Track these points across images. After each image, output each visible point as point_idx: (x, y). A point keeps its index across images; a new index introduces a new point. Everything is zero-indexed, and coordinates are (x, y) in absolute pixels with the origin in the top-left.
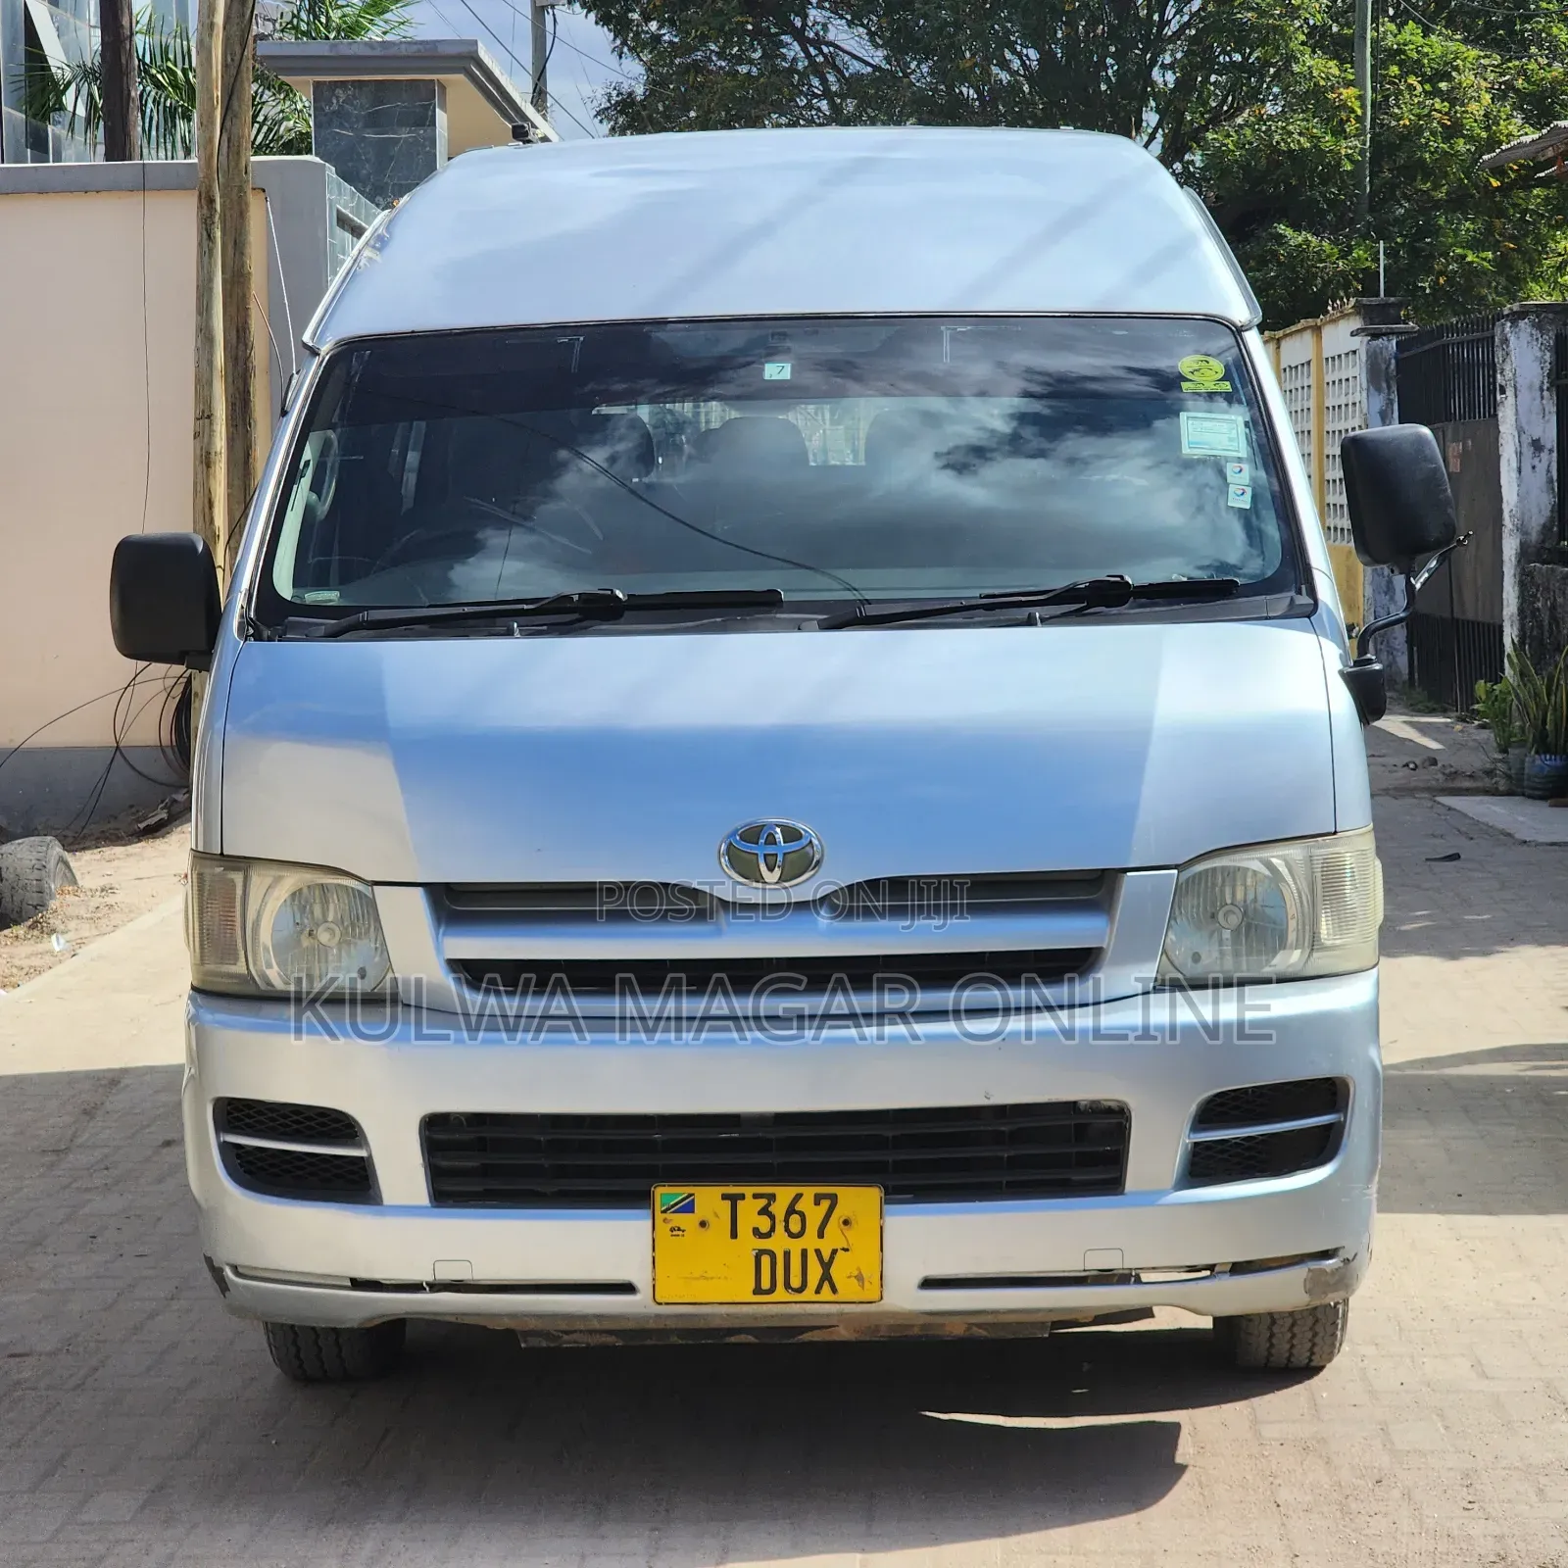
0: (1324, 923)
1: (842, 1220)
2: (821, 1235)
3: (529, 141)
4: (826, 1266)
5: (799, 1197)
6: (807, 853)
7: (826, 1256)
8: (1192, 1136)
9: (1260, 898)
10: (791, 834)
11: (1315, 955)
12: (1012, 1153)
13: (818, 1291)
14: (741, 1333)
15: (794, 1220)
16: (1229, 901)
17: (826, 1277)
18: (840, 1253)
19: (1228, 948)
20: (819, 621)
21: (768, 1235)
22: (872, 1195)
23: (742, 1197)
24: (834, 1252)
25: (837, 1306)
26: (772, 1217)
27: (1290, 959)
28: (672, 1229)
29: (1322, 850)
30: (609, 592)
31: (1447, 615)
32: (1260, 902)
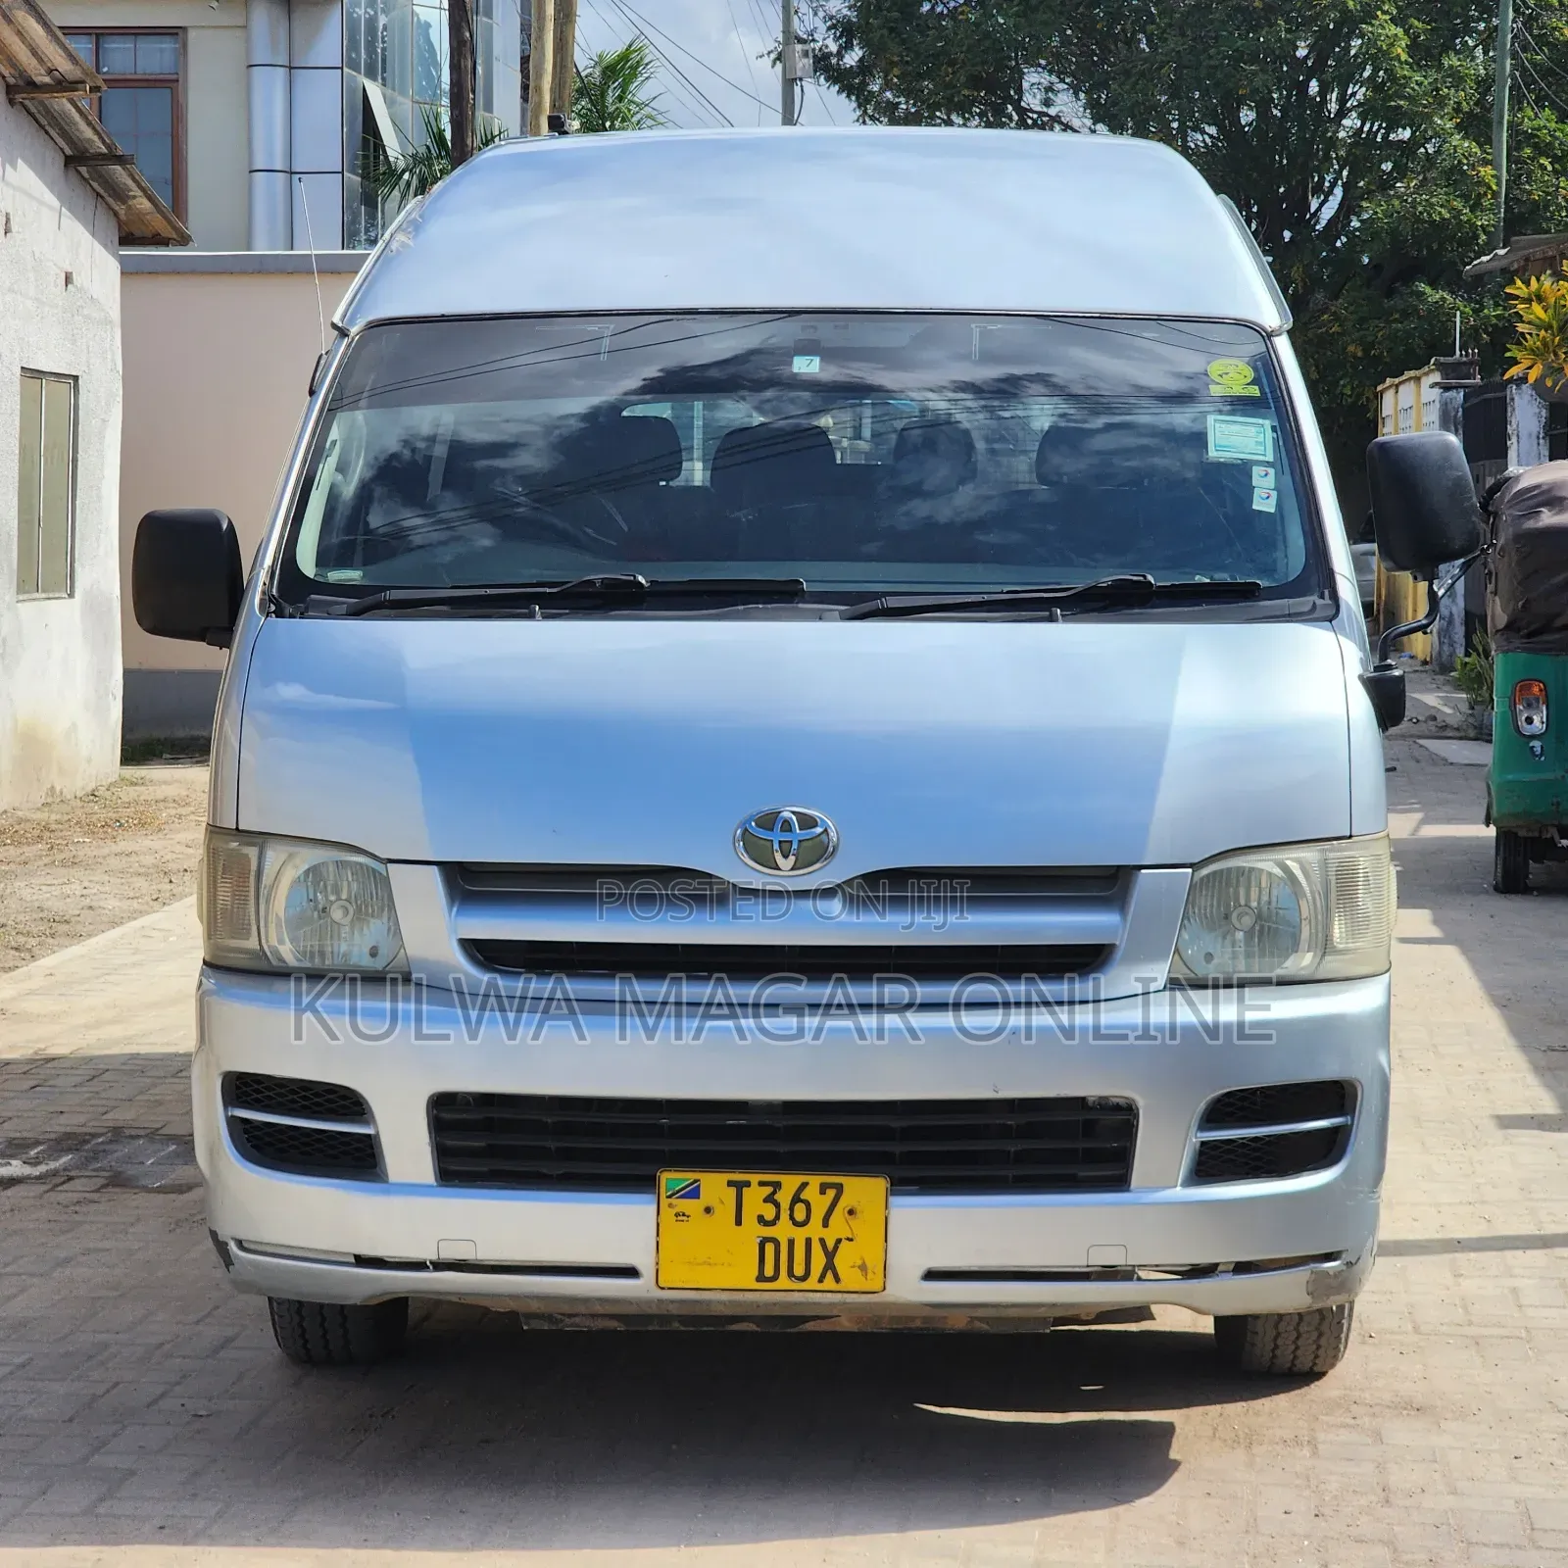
0: (1336, 927)
1: (848, 1209)
2: (825, 1224)
3: (565, 133)
4: (830, 1255)
5: (804, 1185)
6: (822, 842)
7: (830, 1245)
8: (1199, 1135)
9: (1274, 899)
10: (807, 822)
11: (1328, 958)
12: (1019, 1148)
13: (821, 1280)
14: (742, 1322)
15: (800, 1209)
16: (1243, 902)
17: (830, 1266)
18: (844, 1242)
19: (1241, 949)
20: (840, 612)
21: (772, 1223)
22: (878, 1185)
23: (748, 1184)
24: (839, 1241)
25: (839, 1295)
26: (777, 1205)
27: (1303, 962)
28: (677, 1215)
29: (1337, 853)
30: (632, 578)
32: (1274, 904)
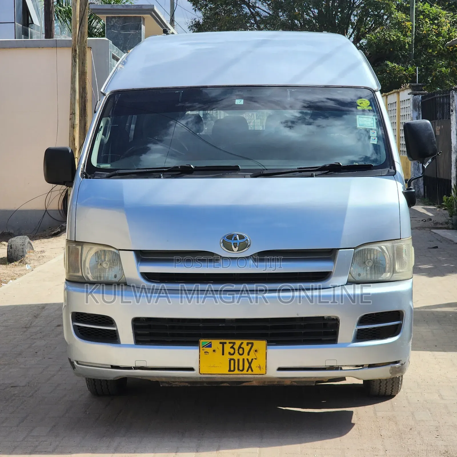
0: (397, 265)
1: (255, 350)
2: (248, 354)
3: (168, 34)
4: (250, 364)
5: (242, 343)
6: (246, 243)
7: (250, 361)
8: (357, 327)
9: (378, 257)
10: (241, 237)
11: (394, 274)
12: (305, 331)
13: (247, 371)
14: (225, 383)
15: (241, 350)
16: (369, 258)
17: (250, 367)
18: (254, 360)
19: (369, 272)
20: (251, 175)
21: (233, 354)
22: (264, 343)
23: (226, 343)
24: (252, 359)
25: (253, 375)
26: (234, 349)
27: (387, 276)
28: (205, 352)
29: (397, 244)
30: (189, 166)
31: (435, 176)
32: (378, 259)
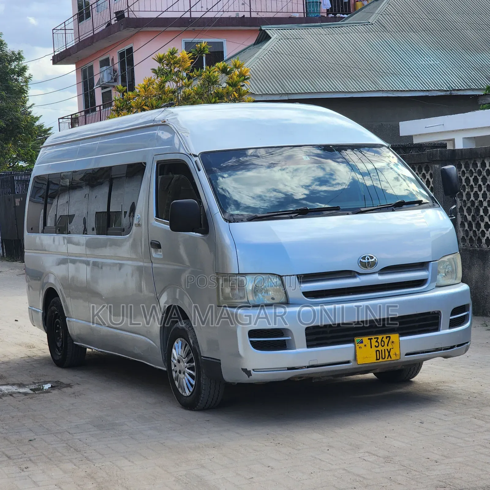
1: (391, 342)
2: (388, 346)
4: (389, 352)
5: (383, 337)
6: (374, 262)
8: (450, 317)
12: (419, 324)
13: (388, 358)
15: (383, 343)
17: (389, 355)
18: (392, 349)
21: (378, 347)
22: (397, 335)
23: (372, 339)
24: (390, 349)
25: (391, 361)
26: (378, 342)
28: (359, 347)
